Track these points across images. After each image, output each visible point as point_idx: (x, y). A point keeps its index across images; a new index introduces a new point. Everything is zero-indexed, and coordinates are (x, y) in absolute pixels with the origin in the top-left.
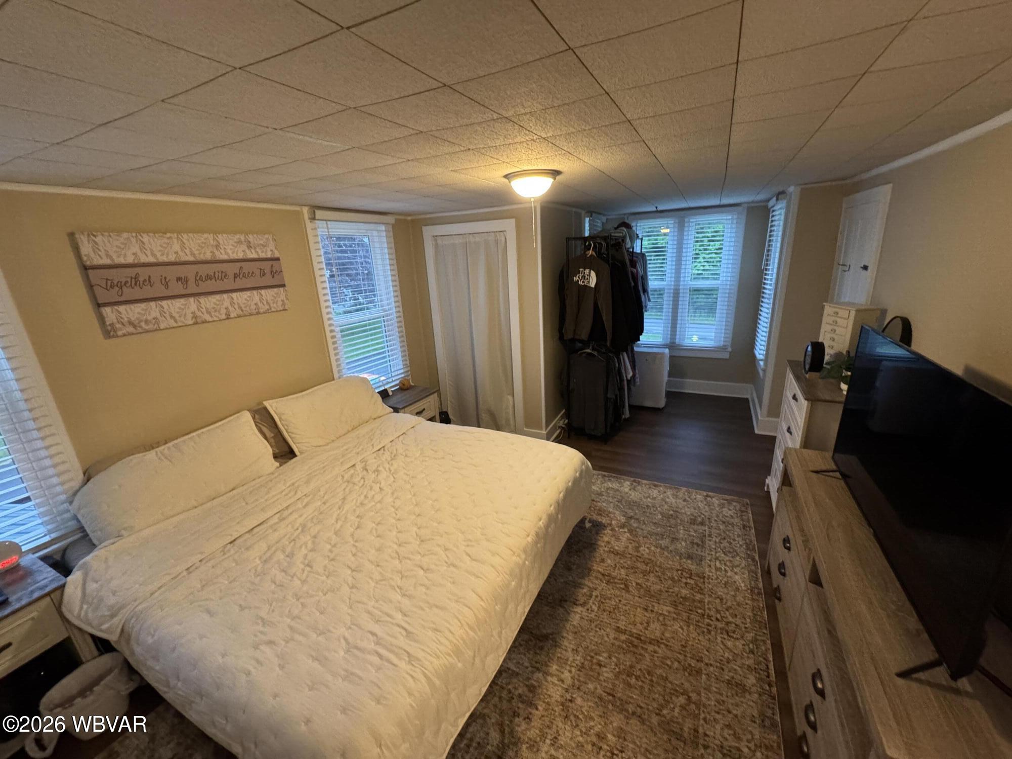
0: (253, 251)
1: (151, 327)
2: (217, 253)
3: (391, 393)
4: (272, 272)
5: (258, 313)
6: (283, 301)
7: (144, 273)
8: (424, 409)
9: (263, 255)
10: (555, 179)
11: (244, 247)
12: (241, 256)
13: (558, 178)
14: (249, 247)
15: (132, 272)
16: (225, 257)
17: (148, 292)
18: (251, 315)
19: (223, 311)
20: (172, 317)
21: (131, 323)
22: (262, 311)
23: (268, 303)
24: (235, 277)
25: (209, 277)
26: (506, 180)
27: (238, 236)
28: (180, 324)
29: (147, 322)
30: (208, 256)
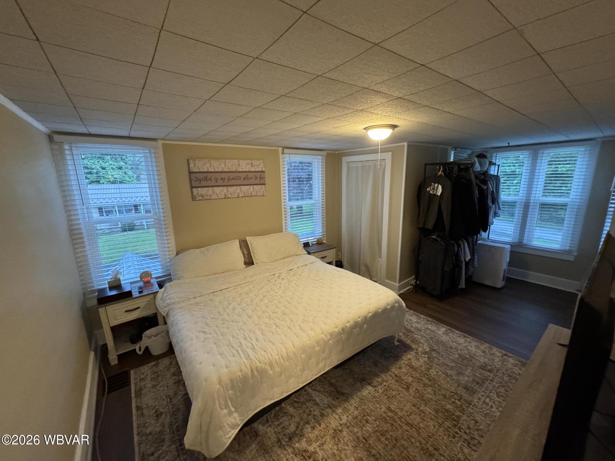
0: (253, 168)
1: (208, 198)
2: (238, 168)
3: (311, 245)
4: (260, 177)
5: (251, 196)
6: (263, 191)
7: (209, 175)
8: (326, 256)
9: (257, 170)
10: (394, 130)
11: (250, 166)
12: (248, 170)
13: (395, 129)
14: (252, 166)
15: (205, 175)
16: (241, 170)
17: (209, 183)
18: (248, 197)
19: (237, 194)
20: (217, 194)
21: (201, 195)
22: (253, 195)
23: (256, 192)
24: (244, 179)
25: (233, 179)
26: (365, 131)
27: (248, 161)
28: (219, 198)
29: (207, 195)
30: (234, 170)
